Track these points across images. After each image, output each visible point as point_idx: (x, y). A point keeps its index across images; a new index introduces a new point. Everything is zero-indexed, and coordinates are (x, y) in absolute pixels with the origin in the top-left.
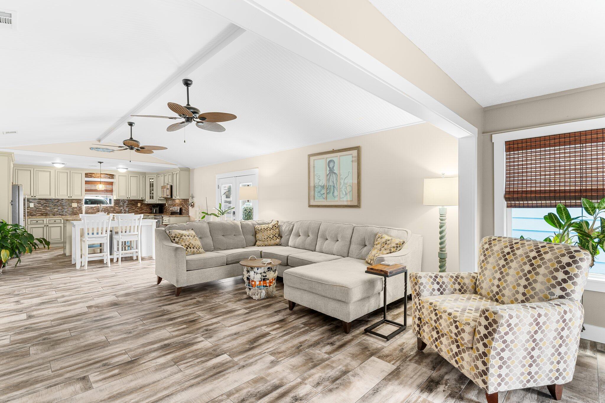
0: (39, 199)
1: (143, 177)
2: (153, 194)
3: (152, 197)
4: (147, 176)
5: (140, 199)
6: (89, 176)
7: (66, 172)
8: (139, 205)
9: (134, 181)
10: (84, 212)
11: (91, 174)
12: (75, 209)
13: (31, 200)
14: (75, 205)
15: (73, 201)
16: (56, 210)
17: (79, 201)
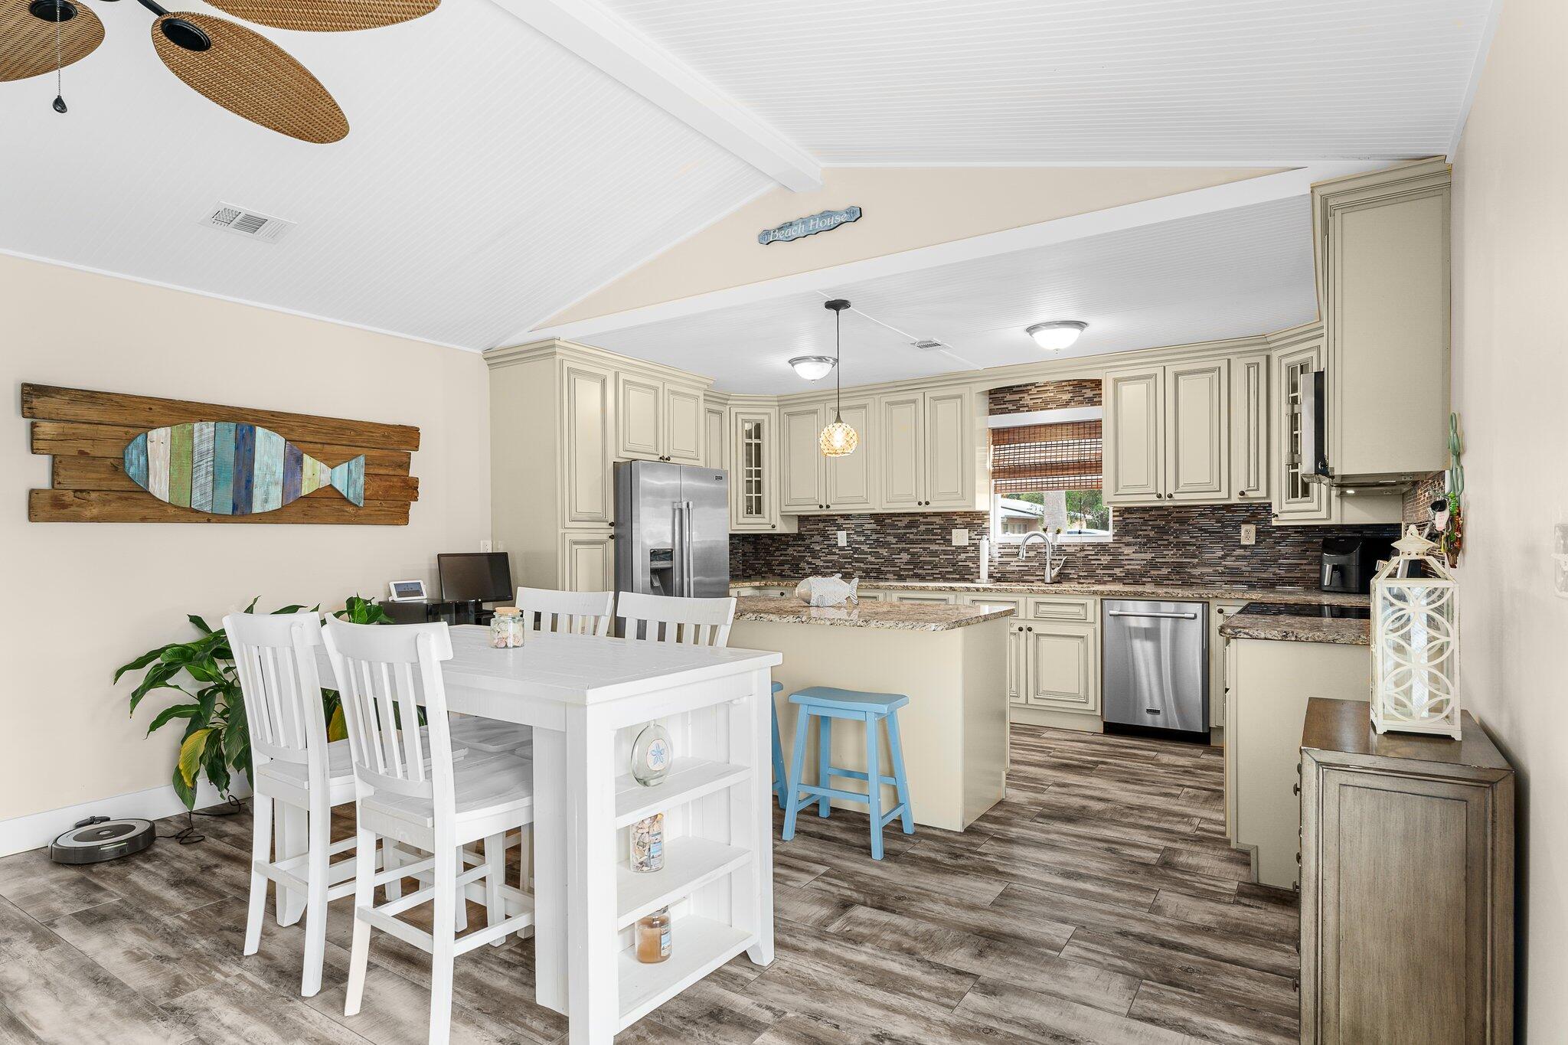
1: (1250, 364)
3: (1299, 489)
4: (1274, 355)
5: (1235, 499)
6: (1010, 407)
7: (910, 403)
8: (1248, 534)
9: (1196, 394)
11: (1017, 397)
12: (963, 556)
13: (840, 521)
14: (960, 537)
15: (959, 521)
16: (905, 557)
17: (975, 521)
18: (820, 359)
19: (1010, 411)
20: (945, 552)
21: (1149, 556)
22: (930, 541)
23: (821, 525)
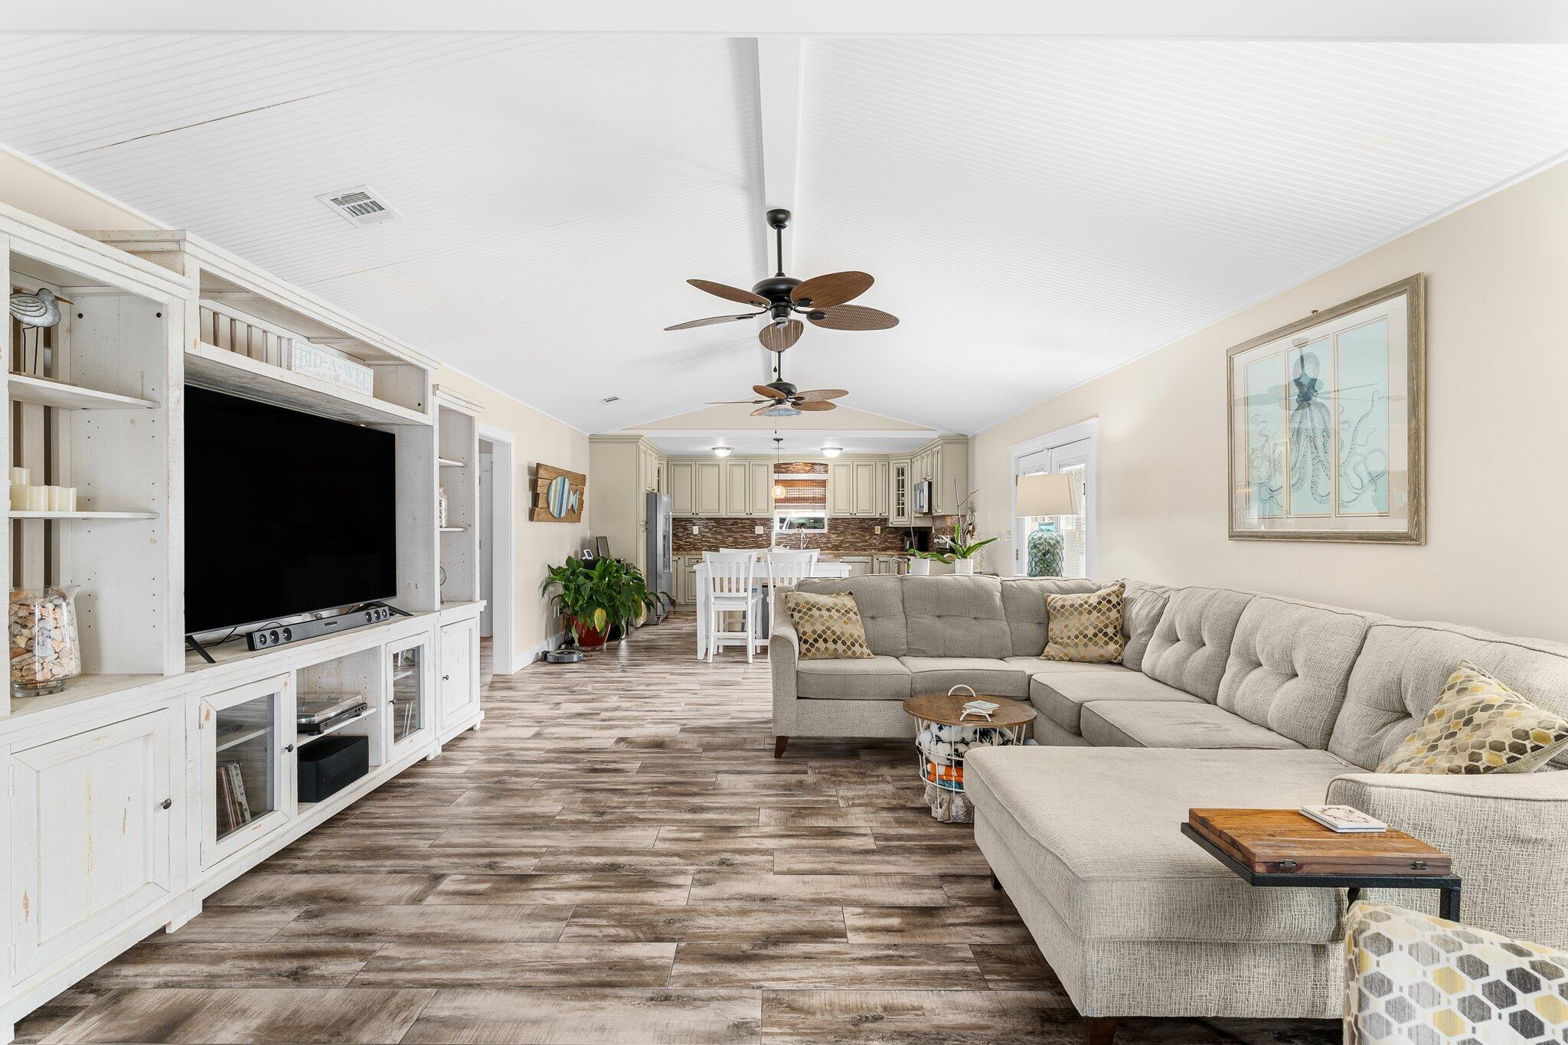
0: (707, 519)
1: (883, 465)
2: (903, 504)
3: (901, 512)
4: (891, 463)
6: (783, 470)
7: (742, 465)
8: (878, 530)
9: (864, 474)
10: (773, 542)
11: (786, 466)
12: (760, 539)
13: (695, 521)
14: (759, 530)
15: (758, 522)
16: (731, 539)
17: (766, 522)
18: (728, 449)
19: (783, 473)
20: (752, 537)
21: (841, 538)
22: (744, 532)
23: (683, 523)
